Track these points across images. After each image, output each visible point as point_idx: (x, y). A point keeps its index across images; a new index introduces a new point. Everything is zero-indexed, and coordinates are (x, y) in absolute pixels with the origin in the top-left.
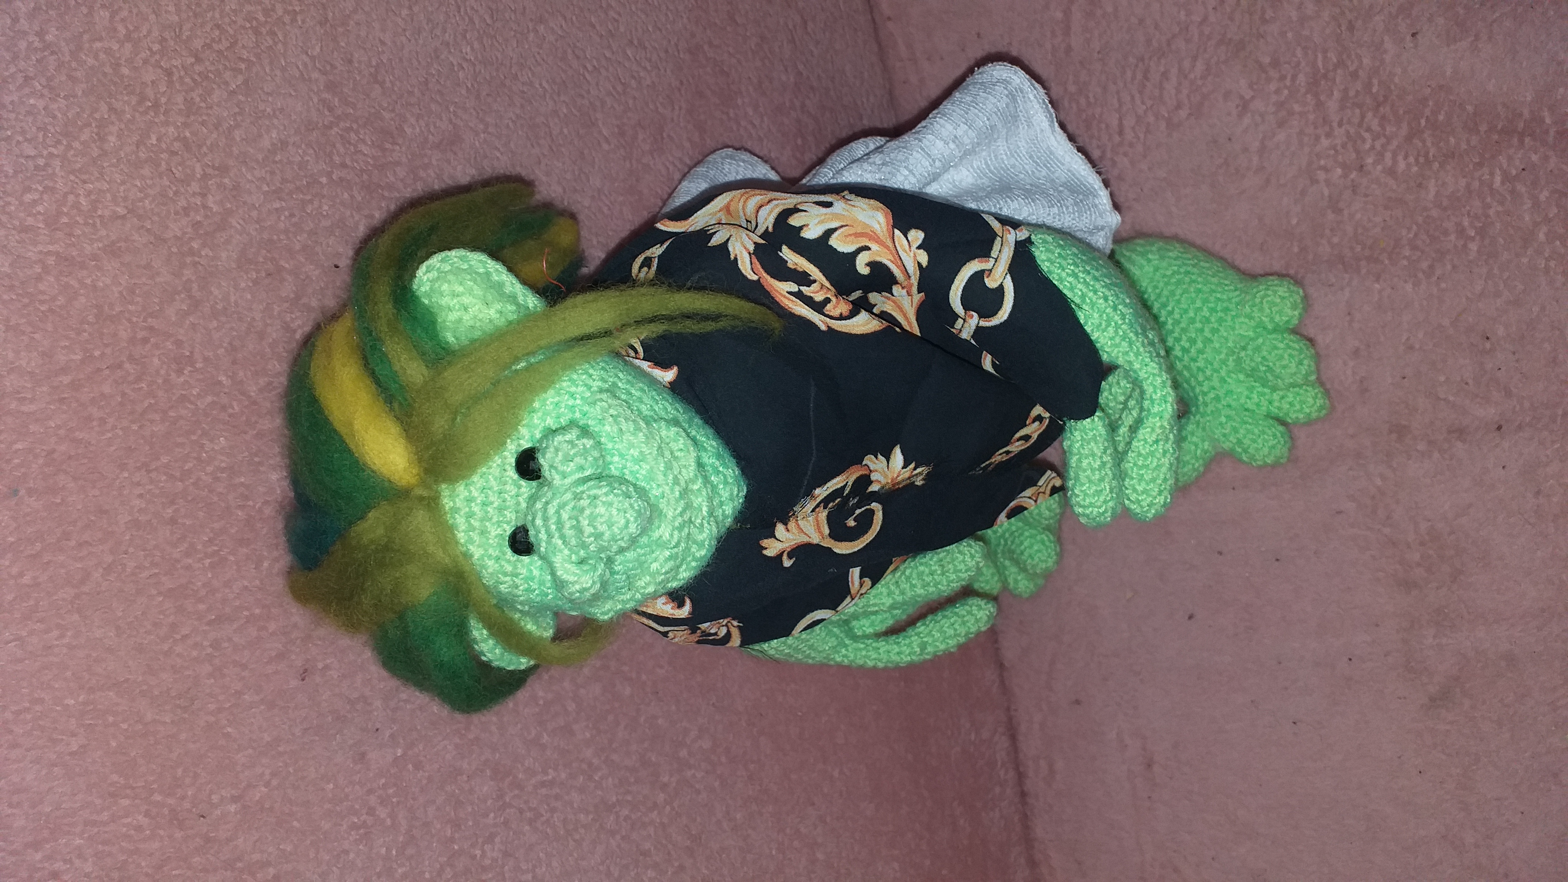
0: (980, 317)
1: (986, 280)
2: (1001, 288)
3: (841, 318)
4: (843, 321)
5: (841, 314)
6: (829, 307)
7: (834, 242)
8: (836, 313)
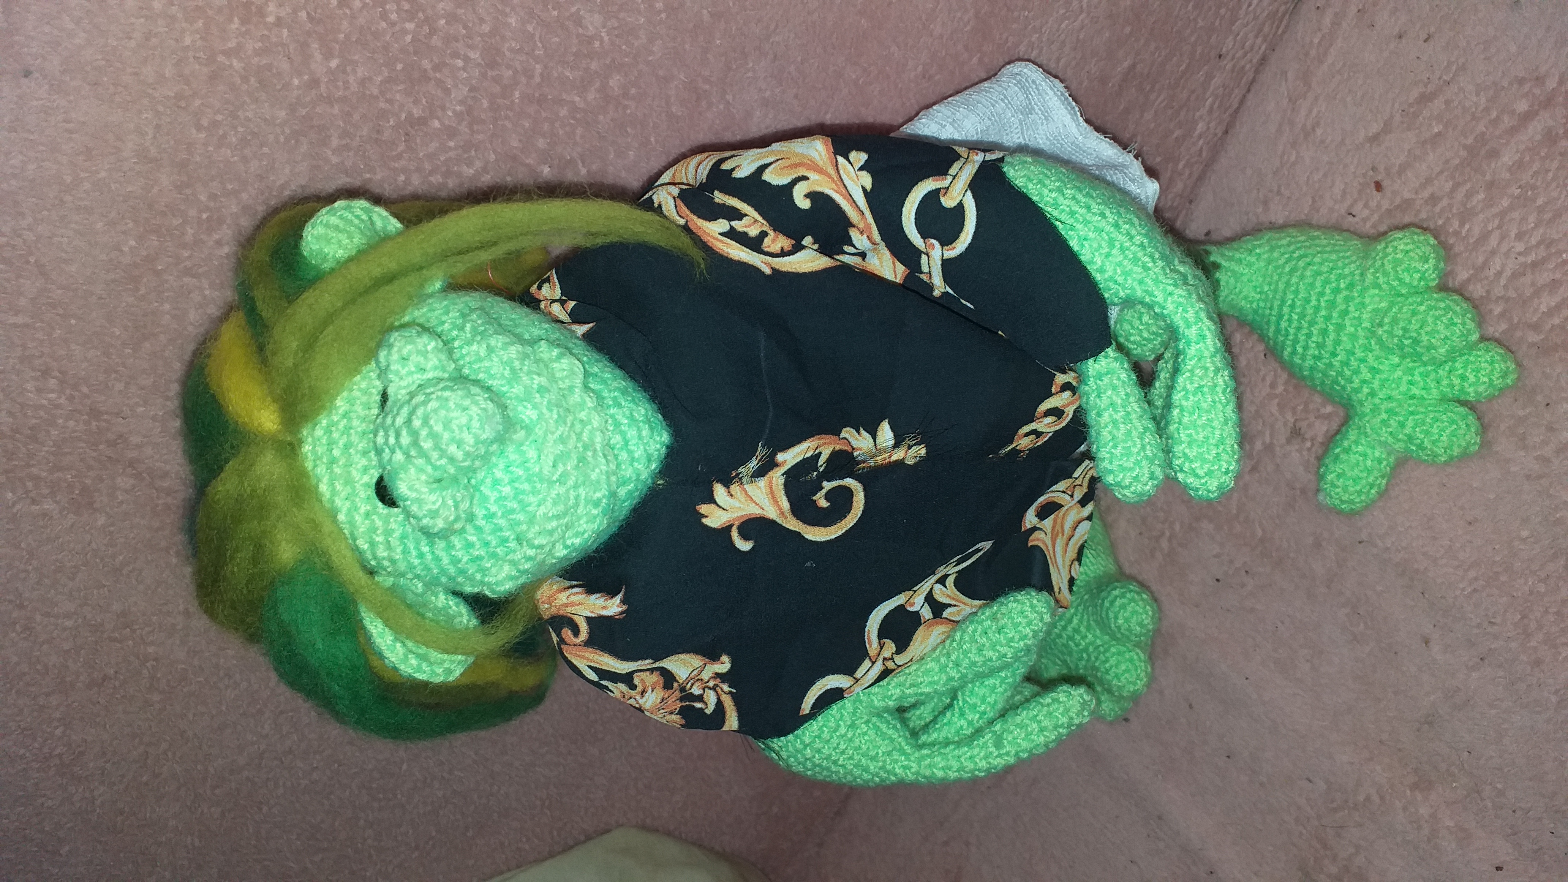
0: (943, 244)
1: (942, 200)
2: (960, 207)
3: (783, 254)
4: (786, 258)
5: (782, 248)
6: (767, 241)
7: (768, 176)
8: (776, 248)
